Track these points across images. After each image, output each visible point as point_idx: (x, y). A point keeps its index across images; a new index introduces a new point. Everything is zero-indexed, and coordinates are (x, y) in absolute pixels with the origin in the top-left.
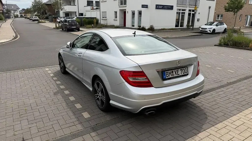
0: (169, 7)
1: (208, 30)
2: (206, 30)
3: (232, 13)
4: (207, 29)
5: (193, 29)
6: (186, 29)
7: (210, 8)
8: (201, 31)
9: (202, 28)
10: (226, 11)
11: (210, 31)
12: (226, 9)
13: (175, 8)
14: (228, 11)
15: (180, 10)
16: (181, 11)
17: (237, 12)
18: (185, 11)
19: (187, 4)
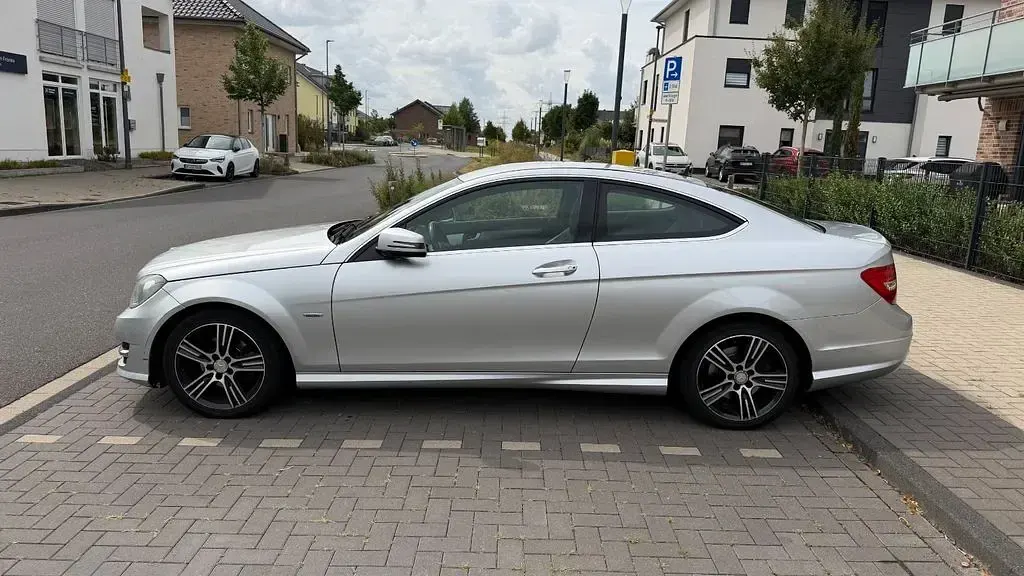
0: (8, 60)
1: (210, 166)
2: (204, 167)
3: (253, 105)
4: (205, 162)
5: (128, 164)
6: (92, 161)
7: (160, 78)
8: (180, 170)
9: (183, 160)
10: (231, 97)
11: (219, 169)
12: (231, 89)
13: (35, 68)
14: (239, 97)
15: (54, 78)
16: (60, 85)
17: (269, 102)
18: (76, 83)
19: (80, 55)
